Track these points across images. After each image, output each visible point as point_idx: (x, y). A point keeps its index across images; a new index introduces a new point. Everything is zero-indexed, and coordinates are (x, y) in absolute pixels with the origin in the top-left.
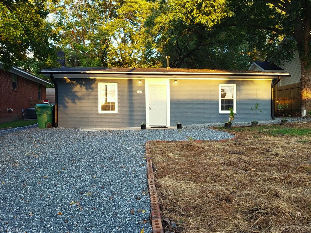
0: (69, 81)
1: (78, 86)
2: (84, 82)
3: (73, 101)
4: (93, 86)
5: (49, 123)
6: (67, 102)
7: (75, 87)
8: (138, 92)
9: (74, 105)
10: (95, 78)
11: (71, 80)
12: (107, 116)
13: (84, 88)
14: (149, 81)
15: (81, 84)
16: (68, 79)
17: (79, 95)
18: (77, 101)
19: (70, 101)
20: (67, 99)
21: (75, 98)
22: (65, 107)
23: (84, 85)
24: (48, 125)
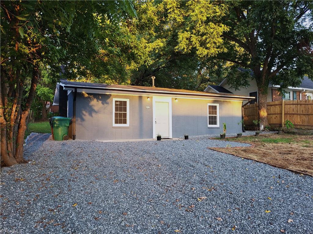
0: (86, 95)
1: (95, 100)
2: (100, 97)
3: (91, 114)
4: (109, 100)
5: (66, 135)
6: (85, 115)
7: (92, 101)
8: (147, 107)
9: (91, 118)
10: (110, 94)
11: (88, 95)
12: (120, 129)
13: (100, 102)
14: (156, 98)
15: (98, 99)
16: (86, 94)
17: (96, 108)
18: (94, 114)
19: (87, 114)
20: (84, 112)
21: (91, 111)
22: (83, 120)
23: (100, 100)
24: (65, 137)
